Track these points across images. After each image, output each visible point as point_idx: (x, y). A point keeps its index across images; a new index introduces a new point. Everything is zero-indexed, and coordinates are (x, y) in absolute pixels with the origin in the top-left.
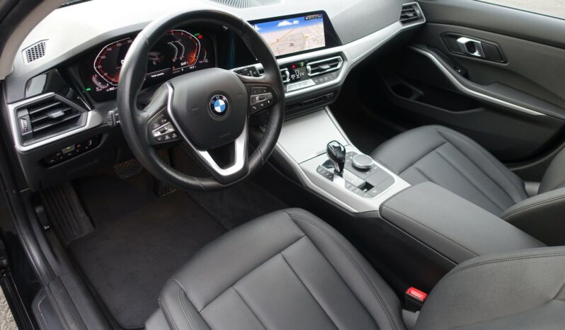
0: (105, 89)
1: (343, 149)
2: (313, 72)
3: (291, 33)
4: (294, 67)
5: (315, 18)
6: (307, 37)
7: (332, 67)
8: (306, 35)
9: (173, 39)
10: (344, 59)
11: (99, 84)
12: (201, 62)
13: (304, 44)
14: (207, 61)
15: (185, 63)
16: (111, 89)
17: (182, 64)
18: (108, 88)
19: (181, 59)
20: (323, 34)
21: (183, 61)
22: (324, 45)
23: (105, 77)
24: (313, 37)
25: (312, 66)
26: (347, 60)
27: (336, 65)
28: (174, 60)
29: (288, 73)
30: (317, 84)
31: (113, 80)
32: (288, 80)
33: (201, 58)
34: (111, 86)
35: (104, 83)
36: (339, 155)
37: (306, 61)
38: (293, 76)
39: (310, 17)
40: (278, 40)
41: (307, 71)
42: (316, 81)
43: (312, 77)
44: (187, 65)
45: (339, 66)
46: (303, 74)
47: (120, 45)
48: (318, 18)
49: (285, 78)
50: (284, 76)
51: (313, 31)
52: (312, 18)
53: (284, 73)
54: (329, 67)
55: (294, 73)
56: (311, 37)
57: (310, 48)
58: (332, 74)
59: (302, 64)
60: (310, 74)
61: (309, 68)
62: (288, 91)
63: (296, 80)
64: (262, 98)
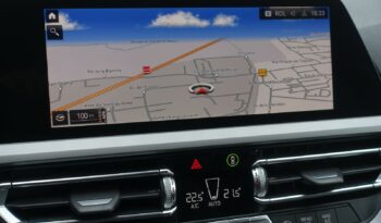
2: (272, 190)
4: (196, 165)
5: (298, 16)
6: (263, 73)
7: (348, 181)
8: (258, 66)
13: (252, 93)
20: (327, 68)
22: (329, 106)
25: (269, 169)
27: (377, 175)
29: (170, 185)
32: (170, 209)
37: (250, 151)
38: (193, 198)
39: (280, 9)
40: (146, 70)
41: (250, 185)
43: (269, 209)
46: (237, 194)
48: (310, 16)
49: (158, 203)
50: (153, 193)
51: (291, 56)
52: (289, 17)
53: (156, 182)
54: (341, 180)
55: (200, 188)
56: (280, 75)
57: (275, 110)
58: (353, 202)
59: (233, 161)
60: (261, 198)
61: (259, 175)
63: (203, 213)
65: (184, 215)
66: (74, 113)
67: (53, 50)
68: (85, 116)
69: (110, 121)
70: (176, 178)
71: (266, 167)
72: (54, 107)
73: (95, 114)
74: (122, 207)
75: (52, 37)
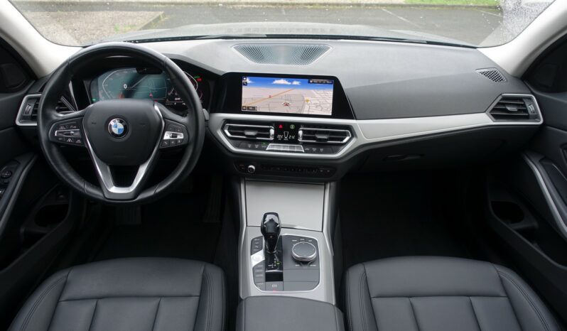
1: (278, 227)
2: (304, 138)
3: (287, 93)
4: (281, 127)
5: (322, 83)
6: (307, 101)
7: (332, 139)
8: (306, 98)
10: (353, 135)
11: (102, 98)
13: (303, 107)
15: (179, 99)
17: (176, 99)
20: (331, 101)
21: (177, 97)
22: (330, 114)
23: (108, 93)
24: (317, 102)
25: (304, 131)
26: (356, 137)
27: (342, 139)
28: (169, 94)
29: (272, 132)
30: (306, 152)
31: (114, 97)
32: (272, 138)
35: (106, 98)
36: (270, 230)
37: (298, 125)
38: (280, 137)
39: (315, 81)
40: (270, 97)
41: (297, 136)
42: (308, 149)
43: (304, 144)
44: (180, 101)
45: (345, 141)
46: (293, 137)
48: (326, 83)
49: (268, 136)
50: (267, 133)
51: (317, 96)
52: (318, 83)
53: (268, 130)
54: (330, 138)
55: (282, 134)
56: (313, 102)
57: (310, 113)
58: (332, 147)
59: (292, 127)
60: (300, 140)
61: (300, 133)
62: (267, 149)
63: (282, 141)
64: (174, 136)
65: (276, 141)
66: (248, 107)
67: (244, 88)
68: (251, 108)
69: (258, 111)
70: (275, 130)
72: (243, 105)
73: (254, 108)
74: (257, 135)
75: (244, 85)
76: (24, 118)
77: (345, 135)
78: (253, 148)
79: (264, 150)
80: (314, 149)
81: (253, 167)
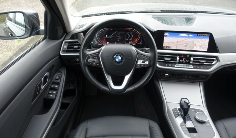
0: (98, 44)
1: (189, 105)
2: (193, 62)
3: (186, 40)
4: (182, 56)
5: (204, 36)
6: (196, 44)
7: (206, 62)
8: (195, 43)
9: (129, 31)
10: (218, 60)
11: (96, 41)
12: (138, 43)
13: (193, 47)
14: (141, 44)
15: (131, 42)
16: (100, 44)
17: (130, 42)
18: (99, 44)
19: (130, 40)
20: (207, 44)
21: (130, 41)
22: (207, 50)
23: (99, 40)
24: (200, 45)
26: (220, 61)
27: (212, 63)
28: (127, 40)
29: (178, 58)
30: (194, 68)
31: (101, 41)
32: (177, 62)
33: (139, 42)
34: (100, 43)
35: (98, 41)
36: (185, 107)
37: (191, 56)
38: (181, 61)
39: (200, 34)
40: (177, 42)
42: (195, 67)
43: (193, 64)
44: (132, 43)
45: (213, 64)
46: (188, 61)
47: (108, 30)
48: (206, 36)
49: (176, 60)
50: (175, 59)
51: (201, 42)
52: (202, 36)
53: (176, 58)
54: (205, 62)
55: (182, 59)
56: (198, 45)
57: (197, 50)
58: (207, 66)
59: (188, 56)
60: (191, 62)
61: (192, 59)
62: (175, 66)
63: (182, 63)
64: (143, 62)
65: (179, 63)
66: (166, 47)
67: (165, 38)
68: (168, 47)
69: (171, 48)
71: (193, 58)
72: (164, 46)
73: (169, 47)
74: (171, 60)
75: (165, 36)
76: (64, 51)
77: (213, 60)
78: (168, 66)
79: (174, 67)
80: (198, 67)
81: (167, 75)
